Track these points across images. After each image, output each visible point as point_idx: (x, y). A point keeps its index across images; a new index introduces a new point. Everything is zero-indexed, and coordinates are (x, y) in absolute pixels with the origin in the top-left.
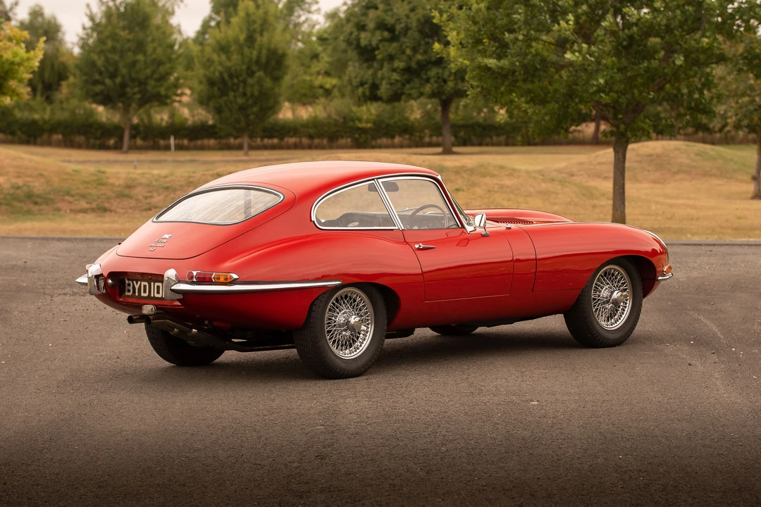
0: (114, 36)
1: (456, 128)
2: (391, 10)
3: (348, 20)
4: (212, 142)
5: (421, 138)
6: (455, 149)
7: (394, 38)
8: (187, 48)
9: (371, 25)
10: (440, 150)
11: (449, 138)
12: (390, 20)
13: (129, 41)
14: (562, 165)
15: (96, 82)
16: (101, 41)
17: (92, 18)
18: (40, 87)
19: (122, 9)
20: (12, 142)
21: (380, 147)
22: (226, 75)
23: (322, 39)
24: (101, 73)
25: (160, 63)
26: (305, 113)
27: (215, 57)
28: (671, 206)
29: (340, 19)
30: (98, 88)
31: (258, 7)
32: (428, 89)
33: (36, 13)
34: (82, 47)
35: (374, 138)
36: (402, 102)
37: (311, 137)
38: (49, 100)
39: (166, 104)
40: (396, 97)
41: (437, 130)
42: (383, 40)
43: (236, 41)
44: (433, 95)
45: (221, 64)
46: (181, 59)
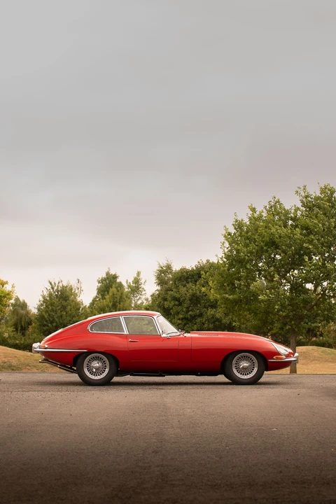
0: (52, 304)
2: (179, 291)
3: (159, 296)
7: (180, 304)
8: (85, 311)
9: (170, 299)
12: (177, 296)
15: (44, 325)
16: (47, 307)
17: (44, 297)
18: (19, 328)
19: (56, 293)
24: (47, 321)
25: (73, 316)
29: (156, 297)
30: (45, 328)
31: (118, 291)
34: (39, 310)
38: (23, 334)
42: (174, 305)
43: (108, 306)
46: (83, 315)
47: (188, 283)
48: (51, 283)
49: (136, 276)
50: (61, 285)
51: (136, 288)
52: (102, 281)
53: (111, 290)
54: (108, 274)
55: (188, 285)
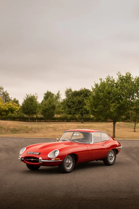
0: (28, 103)
1: (84, 119)
2: (73, 99)
3: (66, 101)
4: (43, 120)
5: (78, 120)
6: (84, 122)
7: (74, 104)
8: (40, 105)
9: (70, 102)
10: (81, 122)
11: (83, 120)
12: (73, 101)
13: (30, 103)
14: (102, 126)
15: (25, 110)
16: (26, 103)
17: (24, 100)
19: (29, 99)
20: (11, 120)
21: (71, 122)
23: (61, 104)
24: (25, 109)
25: (35, 107)
26: (59, 116)
27: (44, 106)
28: (121, 133)
30: (25, 111)
31: (51, 98)
32: (80, 112)
33: (15, 99)
35: (70, 120)
36: (75, 115)
37: (60, 120)
39: (35, 114)
40: (74, 114)
41: (81, 119)
42: (72, 104)
43: (47, 104)
44: (81, 114)
45: (45, 108)
46: (38, 107)
47: (77, 96)
48: (27, 95)
49: (58, 92)
50: (31, 96)
51: (58, 96)
52: (46, 94)
53: (49, 98)
54: (48, 92)
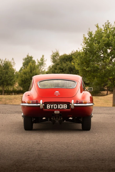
0: (1, 71)
2: (62, 65)
3: (53, 67)
4: (22, 94)
8: (17, 73)
9: (58, 68)
12: (62, 67)
13: (5, 72)
19: (3, 65)
22: (25, 79)
25: (11, 77)
27: (23, 75)
29: (51, 68)
31: (33, 64)
43: (28, 72)
45: (24, 77)
46: (16, 76)
47: (67, 61)
48: (1, 60)
49: (42, 57)
50: (6, 61)
51: (42, 63)
52: (25, 59)
53: (29, 64)
54: (28, 56)
55: (67, 63)
